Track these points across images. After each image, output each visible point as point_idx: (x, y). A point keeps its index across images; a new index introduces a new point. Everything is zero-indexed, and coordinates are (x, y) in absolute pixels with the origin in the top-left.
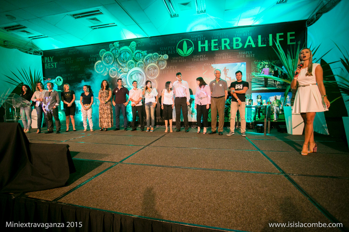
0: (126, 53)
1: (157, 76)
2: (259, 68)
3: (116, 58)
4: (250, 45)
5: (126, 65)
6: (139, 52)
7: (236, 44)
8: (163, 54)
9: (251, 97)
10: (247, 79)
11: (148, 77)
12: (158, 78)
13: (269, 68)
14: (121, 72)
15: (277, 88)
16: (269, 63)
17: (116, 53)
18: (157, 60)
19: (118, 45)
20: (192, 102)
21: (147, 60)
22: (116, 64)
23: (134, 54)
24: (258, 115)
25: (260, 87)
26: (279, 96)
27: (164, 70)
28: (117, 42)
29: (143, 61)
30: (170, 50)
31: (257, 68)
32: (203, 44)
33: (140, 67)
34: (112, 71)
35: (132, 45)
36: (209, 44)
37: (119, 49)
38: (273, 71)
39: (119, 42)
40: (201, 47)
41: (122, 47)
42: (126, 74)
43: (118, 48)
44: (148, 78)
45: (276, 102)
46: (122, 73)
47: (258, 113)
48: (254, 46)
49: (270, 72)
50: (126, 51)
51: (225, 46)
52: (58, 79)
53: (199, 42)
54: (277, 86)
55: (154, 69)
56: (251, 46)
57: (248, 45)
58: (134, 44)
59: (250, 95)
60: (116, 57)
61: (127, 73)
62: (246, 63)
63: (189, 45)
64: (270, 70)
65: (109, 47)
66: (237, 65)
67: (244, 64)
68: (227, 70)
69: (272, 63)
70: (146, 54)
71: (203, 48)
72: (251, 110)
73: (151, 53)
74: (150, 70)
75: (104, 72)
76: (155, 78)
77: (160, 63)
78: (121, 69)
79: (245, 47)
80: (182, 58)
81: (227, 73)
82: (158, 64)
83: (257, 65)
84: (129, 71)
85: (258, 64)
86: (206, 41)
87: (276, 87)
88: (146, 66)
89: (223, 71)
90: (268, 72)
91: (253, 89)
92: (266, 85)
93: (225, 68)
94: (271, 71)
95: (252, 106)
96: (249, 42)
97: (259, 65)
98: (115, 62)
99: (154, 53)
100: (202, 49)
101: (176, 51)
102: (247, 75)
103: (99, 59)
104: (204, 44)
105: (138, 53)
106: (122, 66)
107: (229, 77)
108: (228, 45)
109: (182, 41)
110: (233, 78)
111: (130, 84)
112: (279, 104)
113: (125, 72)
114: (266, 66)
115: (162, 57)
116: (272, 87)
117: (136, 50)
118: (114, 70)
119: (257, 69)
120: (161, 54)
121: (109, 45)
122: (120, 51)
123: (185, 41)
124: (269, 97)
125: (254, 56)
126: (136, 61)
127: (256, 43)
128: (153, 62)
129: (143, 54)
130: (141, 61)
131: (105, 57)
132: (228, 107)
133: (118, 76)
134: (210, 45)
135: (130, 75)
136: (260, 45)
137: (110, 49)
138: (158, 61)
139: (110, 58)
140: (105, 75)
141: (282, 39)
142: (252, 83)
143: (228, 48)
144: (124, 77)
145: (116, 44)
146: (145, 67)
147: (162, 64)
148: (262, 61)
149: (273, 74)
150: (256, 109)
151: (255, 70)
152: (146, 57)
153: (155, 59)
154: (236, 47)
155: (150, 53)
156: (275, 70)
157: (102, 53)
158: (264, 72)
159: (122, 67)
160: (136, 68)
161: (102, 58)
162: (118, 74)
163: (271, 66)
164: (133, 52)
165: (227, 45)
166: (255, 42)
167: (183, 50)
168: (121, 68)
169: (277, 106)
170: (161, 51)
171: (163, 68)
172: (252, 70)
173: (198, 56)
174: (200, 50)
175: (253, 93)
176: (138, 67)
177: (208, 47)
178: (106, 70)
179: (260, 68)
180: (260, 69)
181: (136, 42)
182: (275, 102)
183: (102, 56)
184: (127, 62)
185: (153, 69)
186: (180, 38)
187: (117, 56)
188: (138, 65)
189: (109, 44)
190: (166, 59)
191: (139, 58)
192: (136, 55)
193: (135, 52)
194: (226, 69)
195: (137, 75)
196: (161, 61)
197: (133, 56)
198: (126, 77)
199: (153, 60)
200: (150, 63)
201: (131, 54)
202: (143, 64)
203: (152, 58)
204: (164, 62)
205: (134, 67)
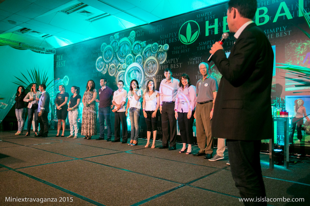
0: (125, 46)
1: (155, 73)
2: (299, 53)
3: (116, 53)
4: (282, 16)
5: (125, 61)
6: (138, 44)
7: (260, 18)
8: (163, 43)
11: (147, 74)
12: (156, 75)
14: (119, 69)
17: (116, 47)
18: (156, 52)
19: (118, 37)
21: (145, 52)
22: (115, 60)
23: (133, 46)
24: (298, 134)
27: (163, 64)
28: (117, 34)
29: (141, 54)
30: (171, 37)
31: (295, 53)
32: (211, 25)
33: (138, 62)
34: (111, 68)
35: (132, 35)
36: (220, 23)
37: (119, 42)
39: (119, 33)
40: (209, 29)
41: (122, 39)
42: (124, 71)
43: (118, 40)
44: (146, 76)
47: (297, 130)
48: (290, 17)
50: (126, 43)
52: (65, 79)
53: (207, 23)
55: (153, 64)
56: (284, 18)
58: (133, 33)
59: (283, 100)
60: (116, 51)
61: (125, 69)
62: (276, 47)
63: (194, 28)
65: (109, 40)
70: (145, 44)
71: (212, 30)
73: (151, 44)
74: (149, 65)
75: (103, 70)
76: (154, 75)
77: (159, 56)
78: (120, 65)
79: (275, 20)
80: (185, 47)
82: (157, 57)
83: (295, 49)
84: (127, 67)
85: (297, 46)
86: (216, 20)
88: (144, 61)
96: (282, 11)
97: (299, 48)
98: (114, 57)
99: (154, 43)
100: (210, 32)
101: (178, 39)
103: (100, 54)
104: (213, 25)
106: (121, 61)
109: (186, 23)
111: (128, 83)
113: (123, 69)
115: (162, 47)
117: (135, 41)
118: (113, 67)
119: (295, 55)
120: (161, 44)
121: (109, 38)
122: (119, 43)
123: (189, 23)
126: (135, 55)
127: (294, 13)
128: (152, 54)
129: (142, 45)
130: (139, 55)
131: (105, 52)
133: (117, 74)
134: (220, 26)
135: (128, 73)
136: (301, 14)
137: (110, 42)
139: (110, 53)
140: (104, 74)
142: (286, 80)
144: (122, 75)
145: (116, 35)
147: (162, 57)
148: (306, 40)
151: (292, 57)
152: (145, 49)
153: (154, 51)
154: (260, 22)
155: (149, 44)
157: (103, 48)
158: (308, 59)
159: (120, 63)
160: (134, 63)
161: (103, 53)
162: (116, 71)
164: (132, 44)
166: (292, 10)
167: (186, 37)
168: (119, 64)
170: (161, 40)
171: (163, 62)
172: (286, 57)
173: (205, 42)
174: (207, 34)
175: (288, 95)
176: (136, 62)
177: (218, 28)
178: (106, 68)
179: (302, 53)
180: (301, 55)
181: (136, 32)
183: (103, 51)
184: (125, 56)
185: (152, 63)
186: (183, 20)
187: (117, 50)
188: (137, 59)
189: (110, 36)
190: (166, 50)
191: (138, 51)
192: (135, 48)
193: (134, 44)
195: (135, 72)
196: (161, 53)
197: (131, 49)
198: (124, 75)
199: (152, 52)
200: (149, 56)
201: (130, 47)
202: (141, 58)
203: (151, 49)
204: (164, 54)
205: (132, 63)
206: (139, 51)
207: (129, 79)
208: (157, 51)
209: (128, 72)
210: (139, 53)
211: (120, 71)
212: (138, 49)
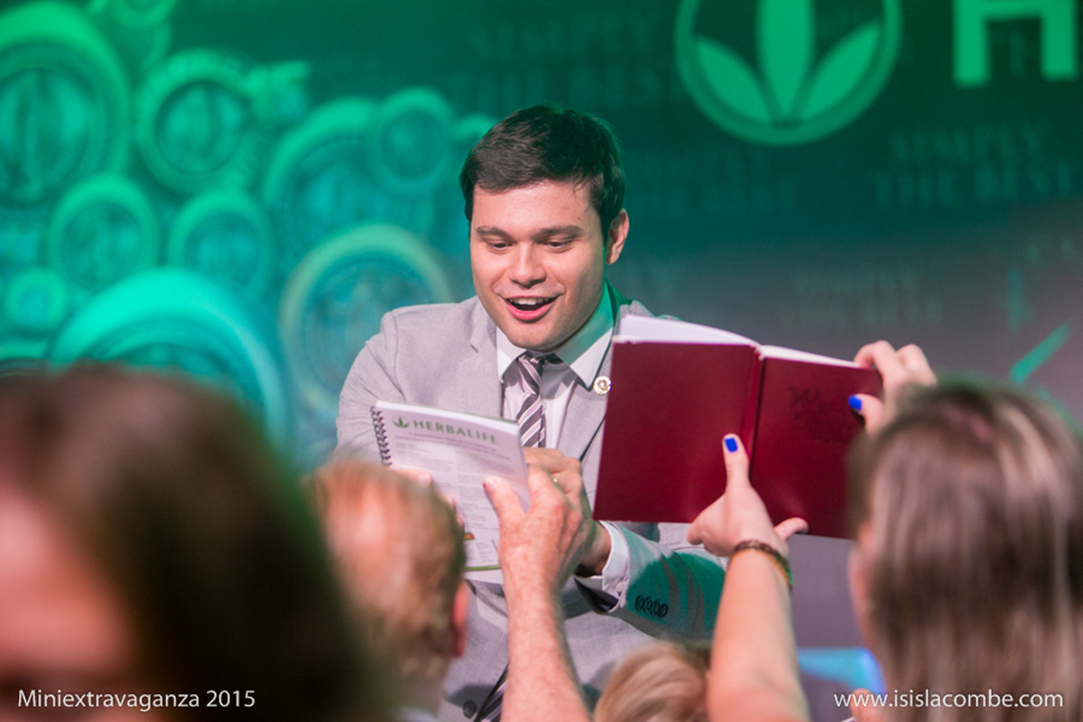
5: (43, 244)
6: (210, 86)
23: (149, 102)
29: (254, 188)
70: (292, 101)
74: (340, 307)
88: (286, 265)
99: (398, 89)
101: (668, 75)
126: (169, 195)
129: (261, 105)
146: (276, 267)
152: (291, 148)
153: (403, 174)
160: (160, 275)
164: (136, 77)
167: (755, 67)
176: (191, 261)
188: (194, 239)
192: (178, 122)
193: (161, 82)
197: (129, 127)
199: (381, 185)
203: (365, 155)
206: (217, 154)
210: (227, 176)
212: (214, 138)
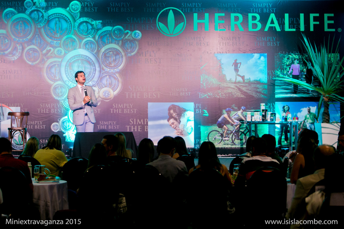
0: (59, 21)
1: (120, 68)
2: (286, 64)
3: (39, 29)
4: (272, 27)
5: (60, 44)
6: (86, 22)
7: (253, 24)
9: (275, 108)
10: (268, 80)
11: (105, 68)
12: (122, 70)
13: (299, 65)
14: (49, 55)
15: (311, 94)
16: (299, 57)
17: (40, 19)
18: (120, 39)
19: (43, 4)
20: (183, 115)
21: (101, 37)
22: (38, 39)
23: (77, 24)
24: (285, 136)
25: (287, 93)
26: (314, 107)
29: (94, 38)
31: (282, 63)
32: (201, 19)
33: (88, 49)
35: (73, 7)
37: (45, 12)
38: (305, 70)
40: (198, 23)
41: (52, 8)
42: (60, 60)
43: (43, 9)
44: (103, 69)
45: (310, 116)
46: (51, 57)
47: (285, 133)
48: (278, 29)
49: (301, 71)
50: (60, 17)
51: (236, 25)
53: (196, 15)
54: (310, 92)
55: (116, 55)
56: (274, 29)
57: (270, 27)
59: (273, 106)
60: (39, 26)
61: (62, 57)
62: (268, 55)
63: (178, 18)
64: (301, 68)
65: (23, 6)
66: (253, 56)
67: (265, 57)
68: (239, 65)
69: (304, 57)
71: (201, 25)
72: (275, 128)
73: (111, 26)
74: (108, 55)
75: (11, 53)
76: (117, 70)
77: (126, 45)
78: (50, 50)
79: (266, 29)
81: (239, 69)
82: (122, 46)
83: (283, 59)
84: (65, 54)
85: (284, 57)
86: (207, 15)
87: (309, 94)
88: (100, 49)
89: (232, 66)
90: (298, 70)
91: (277, 96)
92: (296, 91)
93: (236, 60)
94: (303, 69)
95: (276, 122)
96: (272, 22)
97: (286, 59)
98: (37, 36)
99: (116, 25)
100: (199, 27)
101: (155, 27)
102: (268, 74)
103: (2, 26)
104: (203, 19)
105: (84, 24)
106: (52, 44)
107: (242, 75)
108: (241, 24)
110: (248, 78)
112: (314, 120)
113: (57, 57)
114: (296, 62)
115: (131, 34)
116: (304, 93)
117: (80, 18)
118: (35, 51)
119: (283, 65)
120: (129, 29)
121: (23, 3)
122: (48, 15)
124: (301, 108)
125: (278, 45)
126: (81, 38)
127: (281, 26)
128: (114, 41)
129: (95, 26)
130: (90, 38)
131: (14, 24)
132: (241, 123)
133: (43, 62)
135: (68, 63)
136: (287, 29)
137: (26, 9)
138: (122, 40)
139: (27, 27)
141: (318, 23)
142: (276, 87)
143: (241, 29)
144: (56, 66)
146: (98, 49)
148: (291, 52)
149: (305, 73)
150: (282, 128)
151: (280, 66)
152: (100, 32)
154: (253, 28)
155: (108, 26)
156: (308, 67)
157: (9, 16)
158: (292, 70)
159: (51, 47)
160: (80, 49)
161: (7, 25)
162: (42, 58)
163: (302, 62)
165: (239, 23)
166: (280, 23)
168: (49, 48)
169: (311, 123)
170: (127, 23)
171: (133, 54)
172: (276, 66)
174: (196, 29)
175: (277, 101)
176: (84, 48)
177: (210, 24)
178: (17, 50)
179: (288, 64)
180: (287, 66)
181: (82, 3)
182: (308, 116)
183: (8, 21)
184: (61, 37)
185: (113, 54)
186: (162, 5)
187: (42, 25)
188: (85, 44)
191: (86, 32)
192: (82, 27)
193: (79, 21)
194: (238, 62)
195: (82, 63)
196: (128, 42)
197: (74, 27)
198: (60, 66)
199: (114, 39)
200: (108, 42)
201: (71, 24)
202: (93, 44)
203: (111, 34)
204: (134, 43)
205: (76, 49)
206: (88, 33)
207: (71, 72)
208: (122, 38)
209: (68, 61)
210: (90, 36)
211: (50, 58)
212: (87, 30)
